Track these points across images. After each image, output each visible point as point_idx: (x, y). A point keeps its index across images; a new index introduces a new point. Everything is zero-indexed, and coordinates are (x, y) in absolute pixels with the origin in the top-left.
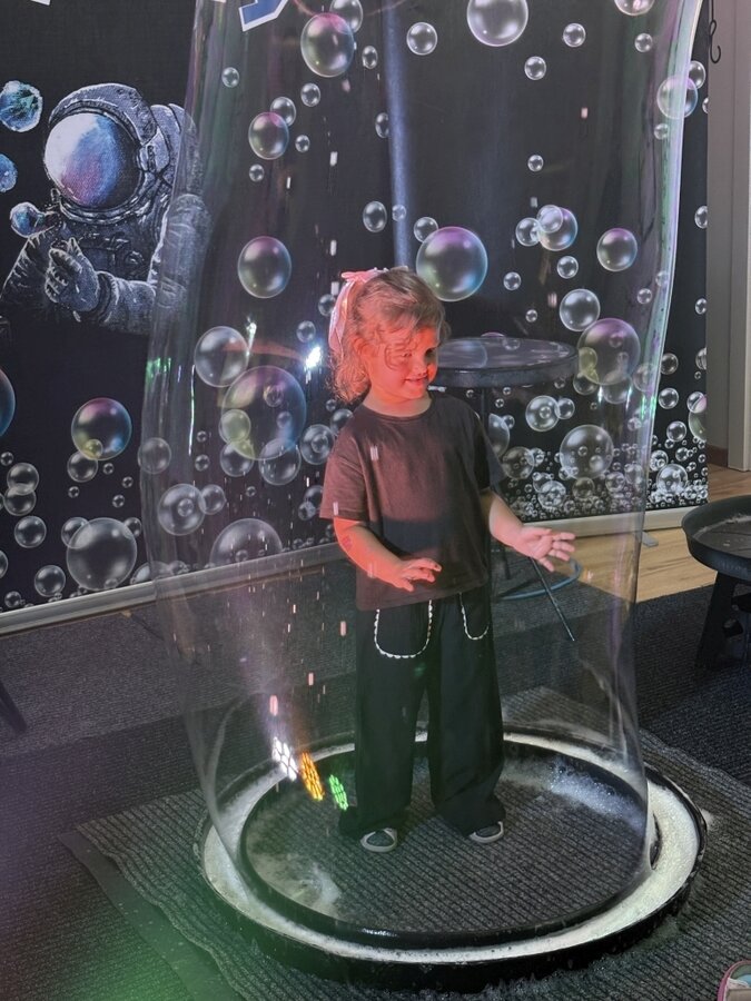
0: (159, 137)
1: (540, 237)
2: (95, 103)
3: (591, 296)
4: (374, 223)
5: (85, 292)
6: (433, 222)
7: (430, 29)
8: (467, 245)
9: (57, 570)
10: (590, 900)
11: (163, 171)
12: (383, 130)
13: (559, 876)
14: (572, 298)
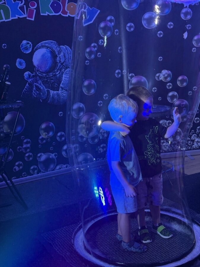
0: (62, 54)
1: (162, 78)
2: (46, 46)
3: (176, 93)
4: (118, 75)
5: (43, 94)
6: (133, 75)
7: (132, 24)
8: (142, 80)
9: (36, 167)
10: (177, 255)
11: (63, 63)
12: (120, 51)
13: (169, 248)
14: (170, 94)
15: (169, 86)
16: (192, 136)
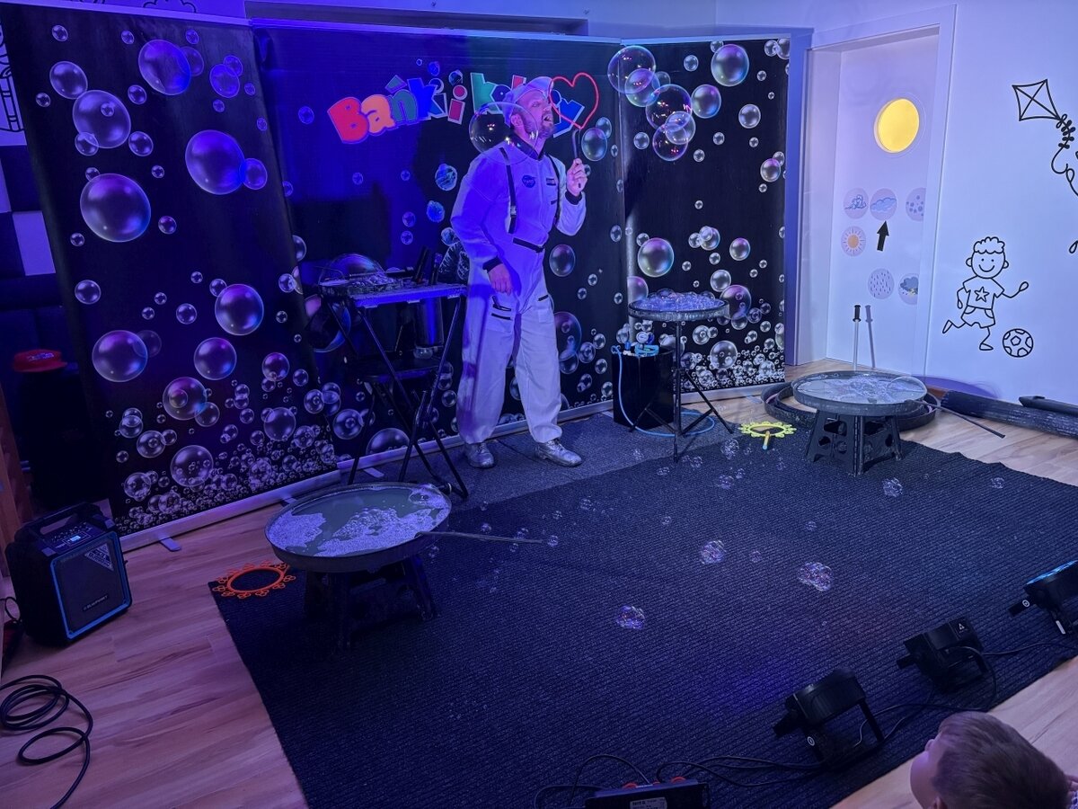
1: (701, 243)
3: (727, 274)
4: (616, 237)
6: (647, 236)
7: (646, 136)
8: (664, 248)
14: (717, 275)
15: (715, 259)
16: (755, 357)
